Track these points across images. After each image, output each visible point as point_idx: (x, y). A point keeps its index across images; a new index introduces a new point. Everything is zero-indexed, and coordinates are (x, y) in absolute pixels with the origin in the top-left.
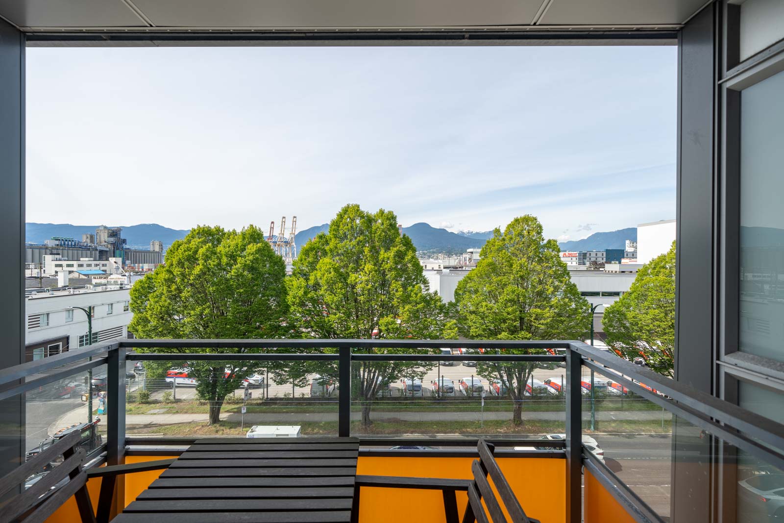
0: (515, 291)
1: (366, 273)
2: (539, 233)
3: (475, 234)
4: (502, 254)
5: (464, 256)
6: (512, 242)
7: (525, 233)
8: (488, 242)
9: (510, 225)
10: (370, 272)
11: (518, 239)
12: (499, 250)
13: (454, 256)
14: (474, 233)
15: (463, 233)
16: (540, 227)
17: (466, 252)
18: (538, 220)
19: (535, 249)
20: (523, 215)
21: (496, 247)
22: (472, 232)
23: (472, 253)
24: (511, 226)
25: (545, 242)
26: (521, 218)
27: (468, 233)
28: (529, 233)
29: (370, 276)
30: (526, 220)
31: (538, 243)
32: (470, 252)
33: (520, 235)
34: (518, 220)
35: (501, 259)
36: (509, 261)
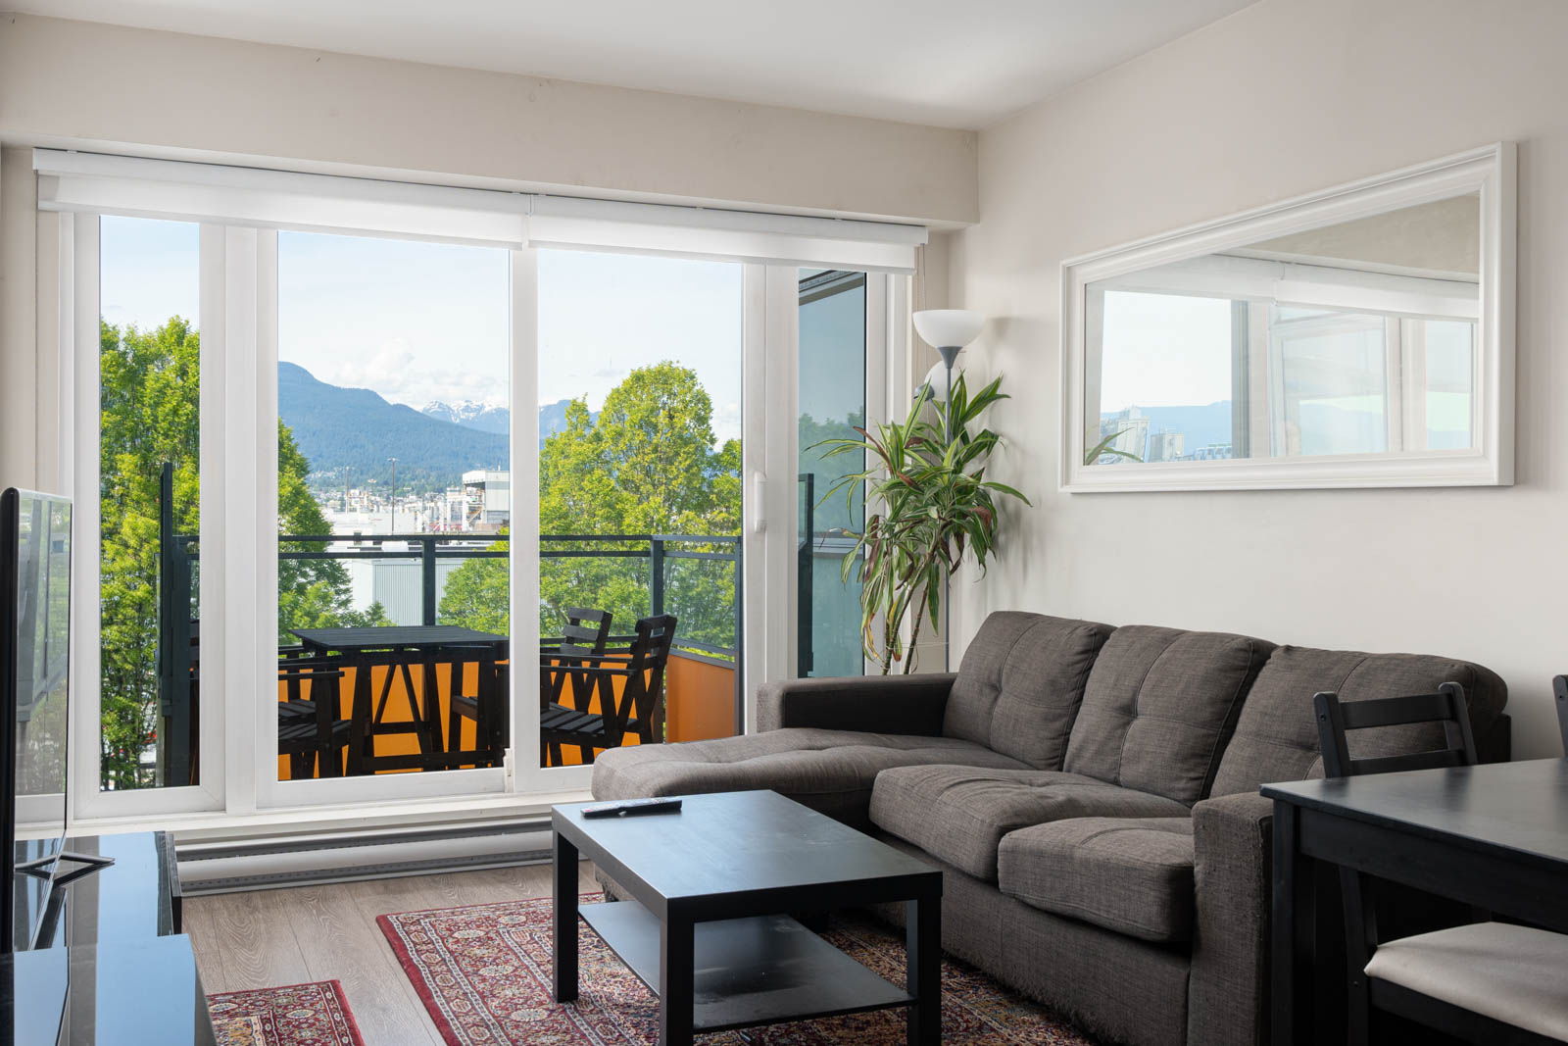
0: (629, 595)
1: (126, 546)
2: (702, 420)
3: (489, 415)
4: (591, 482)
5: (451, 496)
6: (621, 445)
7: (662, 418)
8: (551, 444)
9: (618, 391)
10: (142, 541)
11: (641, 436)
12: (583, 469)
13: (413, 497)
14: (487, 409)
15: (446, 410)
16: (703, 400)
17: (457, 482)
18: (699, 378)
19: (690, 467)
20: (654, 365)
21: (573, 461)
22: (482, 407)
23: (481, 486)
24: (620, 399)
25: (718, 448)
26: (649, 370)
27: (467, 409)
28: (671, 417)
29: (143, 555)
30: (664, 378)
31: (700, 449)
32: (474, 485)
33: (648, 425)
34: (643, 376)
35: (587, 497)
36: (610, 506)
